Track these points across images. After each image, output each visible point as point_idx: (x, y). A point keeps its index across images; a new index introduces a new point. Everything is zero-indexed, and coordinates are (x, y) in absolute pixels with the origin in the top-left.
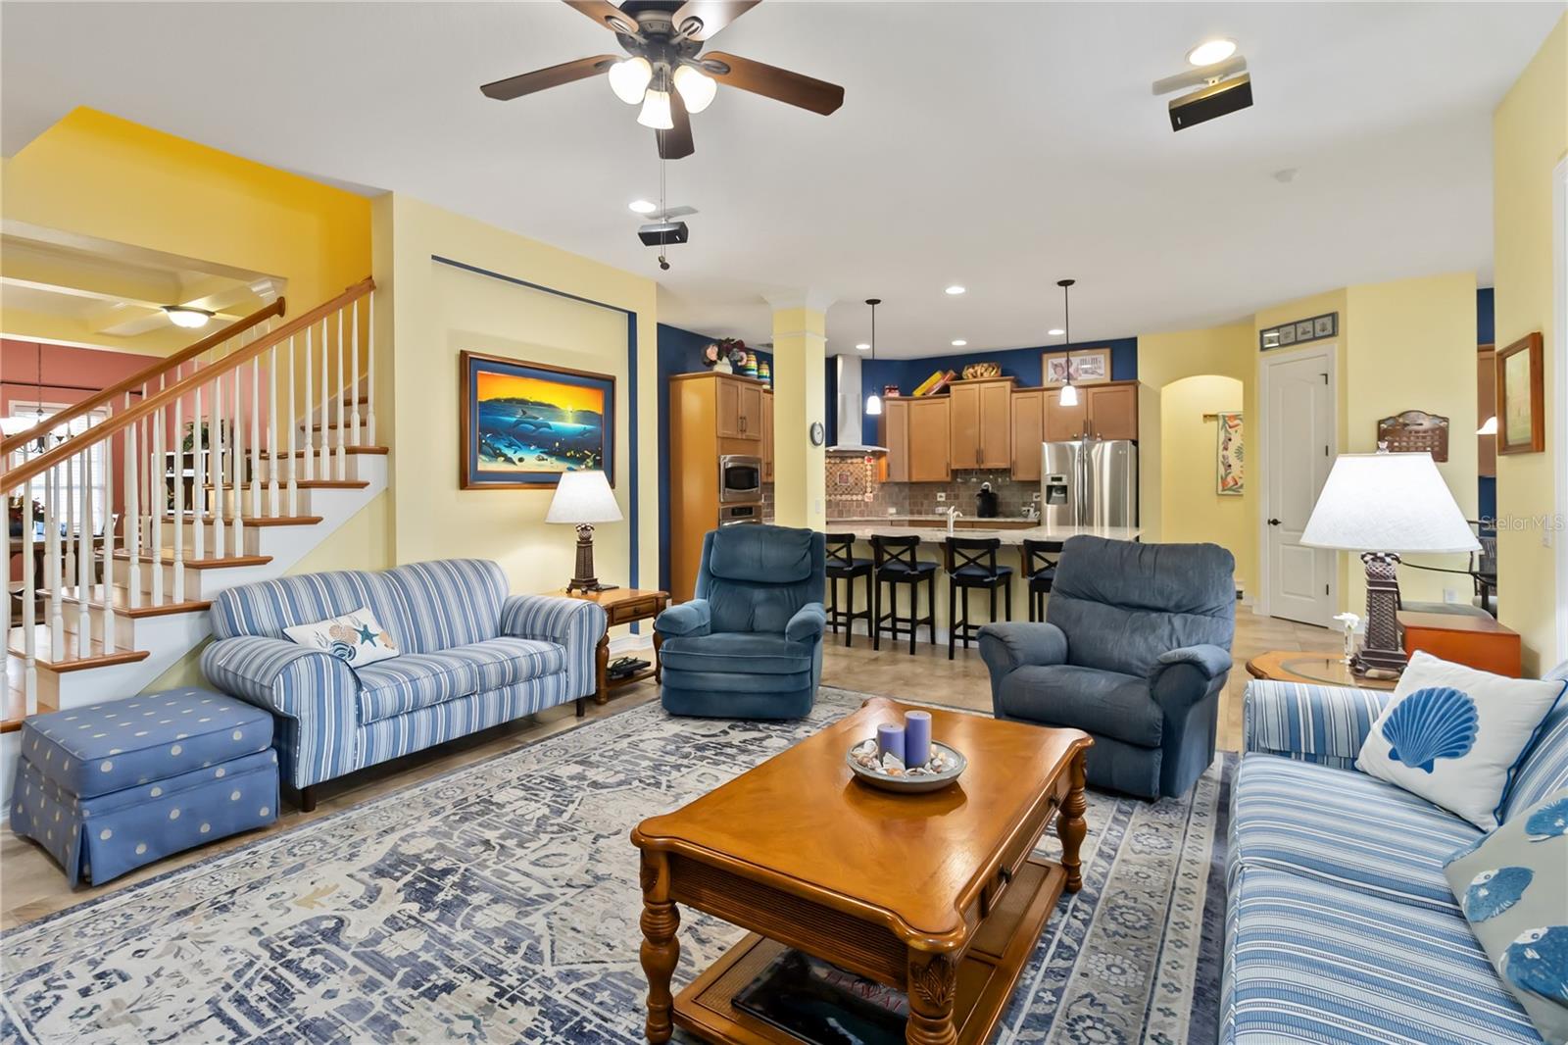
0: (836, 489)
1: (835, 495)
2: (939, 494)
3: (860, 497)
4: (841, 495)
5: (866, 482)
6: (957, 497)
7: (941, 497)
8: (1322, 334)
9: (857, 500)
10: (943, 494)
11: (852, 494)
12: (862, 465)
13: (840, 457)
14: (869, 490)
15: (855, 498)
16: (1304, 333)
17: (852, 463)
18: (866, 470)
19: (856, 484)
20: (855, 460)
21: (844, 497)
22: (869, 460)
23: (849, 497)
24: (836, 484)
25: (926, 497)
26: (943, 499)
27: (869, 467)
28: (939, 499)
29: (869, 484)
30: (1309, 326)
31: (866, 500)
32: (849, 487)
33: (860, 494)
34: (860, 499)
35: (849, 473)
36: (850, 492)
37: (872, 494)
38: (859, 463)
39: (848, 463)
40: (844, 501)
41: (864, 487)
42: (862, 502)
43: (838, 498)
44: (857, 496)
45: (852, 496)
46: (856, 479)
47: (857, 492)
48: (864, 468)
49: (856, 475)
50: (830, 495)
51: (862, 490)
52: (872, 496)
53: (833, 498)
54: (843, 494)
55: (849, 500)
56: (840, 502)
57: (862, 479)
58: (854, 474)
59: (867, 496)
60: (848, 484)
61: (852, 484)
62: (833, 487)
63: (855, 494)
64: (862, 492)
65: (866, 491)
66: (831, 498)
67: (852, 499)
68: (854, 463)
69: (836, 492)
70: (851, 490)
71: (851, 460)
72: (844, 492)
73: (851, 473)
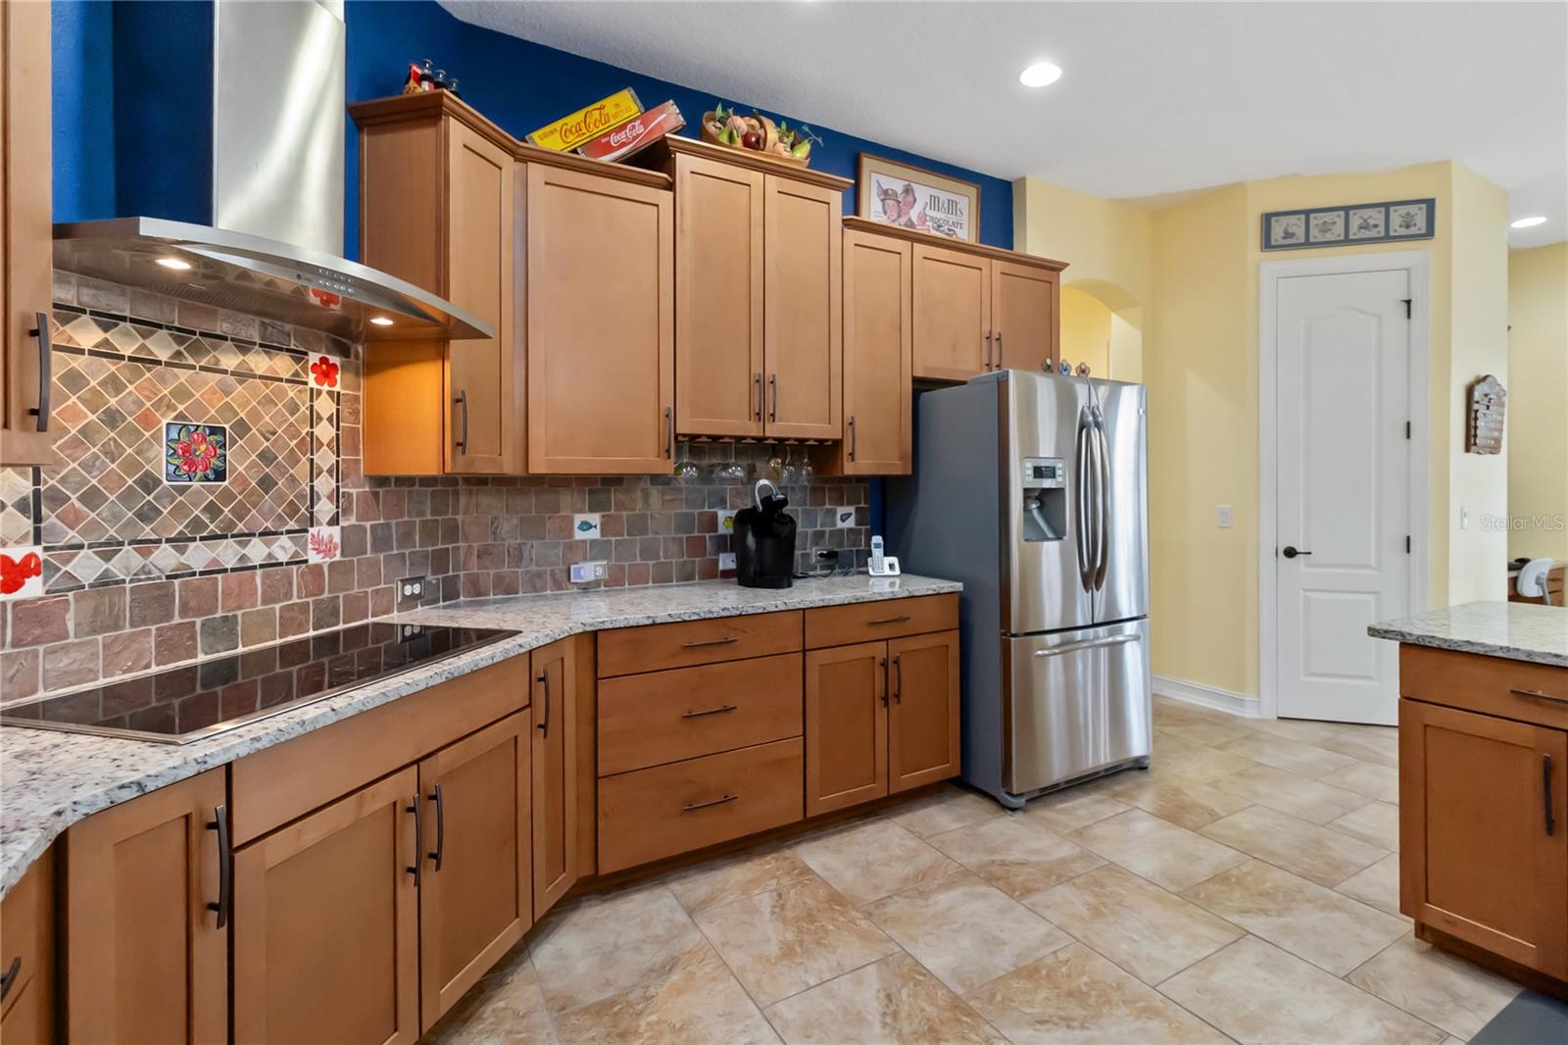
0: (147, 515)
1: (145, 546)
2: (579, 519)
3: (283, 549)
4: (180, 542)
5: (314, 472)
6: (638, 526)
7: (586, 526)
8: (1403, 232)
9: (271, 564)
10: (595, 518)
11: (245, 538)
12: (291, 392)
13: (181, 334)
14: (325, 508)
15: (257, 551)
16: (1365, 226)
17: (243, 375)
18: (313, 418)
20: (259, 363)
21: (198, 556)
22: (326, 372)
23: (227, 553)
24: (149, 483)
25: (532, 528)
26: (594, 534)
27: (325, 406)
28: (579, 535)
29: (325, 484)
30: (1377, 217)
31: (314, 558)
32: (227, 496)
33: (289, 532)
34: (283, 558)
35: (227, 426)
36: (232, 525)
37: (336, 531)
38: (281, 380)
39: (225, 372)
40: (201, 573)
41: (301, 496)
42: (295, 567)
43: (165, 558)
44: (268, 544)
45: (244, 545)
46: (266, 457)
47: (269, 525)
48: (304, 409)
49: (267, 440)
50: (108, 549)
51: (293, 510)
52: (337, 539)
53: (125, 563)
54: (194, 540)
55: (230, 563)
56: (177, 582)
57: (294, 460)
58: (254, 430)
59: (317, 540)
60: (226, 483)
61: (242, 480)
62: (128, 497)
63: (261, 534)
64: (292, 525)
65: (312, 514)
66: (116, 567)
67: (243, 558)
68: (254, 376)
69: (148, 529)
70: (240, 513)
71: (242, 358)
72: (198, 524)
73: (242, 426)
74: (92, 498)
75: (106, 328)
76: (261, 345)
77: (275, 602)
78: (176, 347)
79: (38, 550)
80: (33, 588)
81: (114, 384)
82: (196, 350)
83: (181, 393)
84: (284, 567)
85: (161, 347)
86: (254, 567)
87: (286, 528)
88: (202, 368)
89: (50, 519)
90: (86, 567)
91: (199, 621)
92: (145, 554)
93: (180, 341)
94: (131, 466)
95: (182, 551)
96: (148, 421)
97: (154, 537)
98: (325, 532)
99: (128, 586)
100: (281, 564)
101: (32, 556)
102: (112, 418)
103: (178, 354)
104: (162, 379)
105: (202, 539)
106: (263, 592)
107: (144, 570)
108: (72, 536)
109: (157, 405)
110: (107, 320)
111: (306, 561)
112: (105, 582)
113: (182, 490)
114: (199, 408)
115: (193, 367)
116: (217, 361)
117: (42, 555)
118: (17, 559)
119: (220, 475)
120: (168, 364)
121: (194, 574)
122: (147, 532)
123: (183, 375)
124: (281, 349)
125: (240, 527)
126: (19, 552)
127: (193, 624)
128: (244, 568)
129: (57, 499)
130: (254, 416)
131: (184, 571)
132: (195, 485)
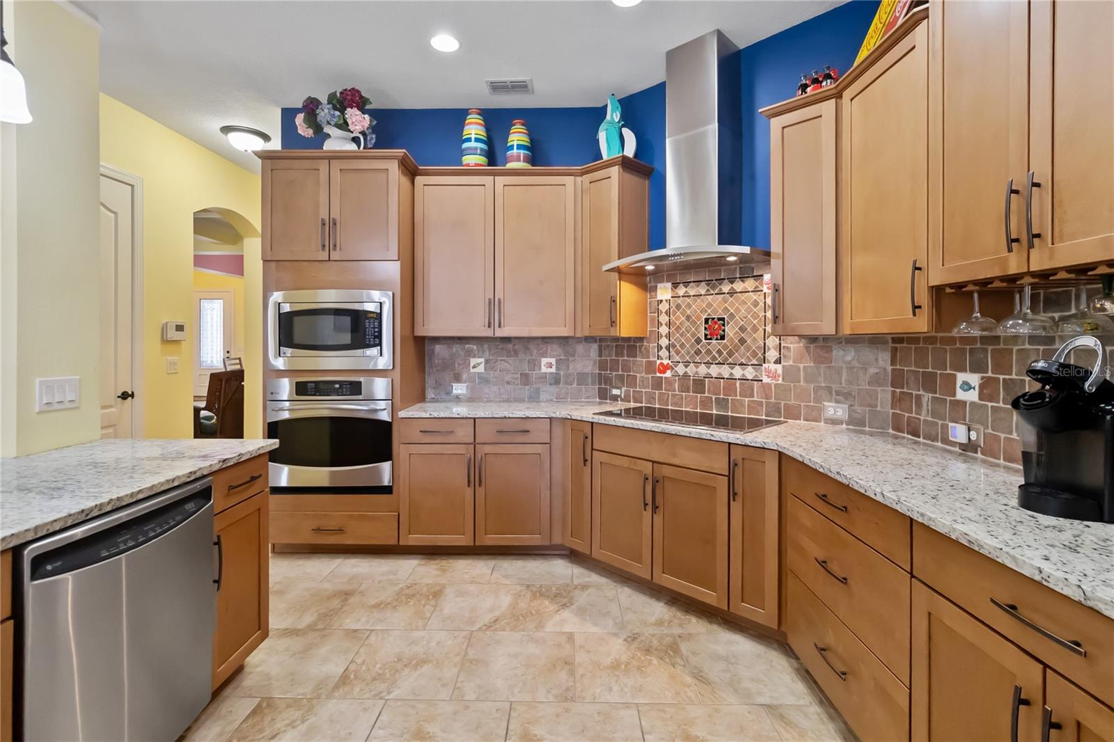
0: (698, 352)
1: (697, 364)
3: (750, 373)
4: (708, 364)
5: (766, 335)
7: (967, 387)
9: (744, 379)
11: (732, 365)
12: (754, 296)
13: (708, 282)
14: (772, 354)
15: (738, 372)
17: (732, 293)
19: (742, 341)
20: (739, 286)
21: (714, 370)
23: (725, 371)
24: (698, 341)
31: (766, 380)
32: (725, 347)
33: (752, 365)
34: (750, 377)
35: (725, 317)
36: (727, 359)
37: (779, 367)
38: (749, 292)
39: (724, 293)
40: (716, 378)
41: (758, 348)
42: (755, 383)
43: (703, 370)
44: (743, 370)
45: (732, 368)
46: (742, 329)
47: (744, 361)
48: (762, 304)
49: (743, 321)
50: (687, 364)
51: (755, 354)
52: (780, 371)
53: (691, 370)
54: (712, 364)
55: (726, 375)
56: (707, 380)
57: (755, 329)
58: (737, 317)
59: (768, 372)
60: (725, 341)
61: (731, 340)
62: (692, 346)
63: (739, 365)
64: (754, 362)
65: (764, 357)
66: (688, 370)
67: (731, 374)
68: (737, 293)
69: (698, 358)
70: (730, 354)
71: (731, 285)
72: (714, 358)
73: (732, 316)
74: (682, 346)
75: (686, 287)
76: (740, 278)
77: (747, 397)
78: (707, 288)
79: (670, 362)
80: (668, 374)
81: (689, 306)
82: (714, 287)
83: (709, 305)
84: (750, 381)
85: (702, 289)
86: (736, 379)
87: (751, 363)
88: (716, 294)
89: (673, 353)
90: (681, 369)
91: (714, 397)
92: (697, 367)
93: (708, 285)
94: (693, 335)
95: (709, 368)
96: (699, 318)
97: (699, 361)
98: (773, 367)
99: (692, 378)
100: (748, 380)
101: (668, 364)
102: (688, 318)
103: (708, 290)
104: (703, 301)
105: (716, 364)
106: (740, 392)
107: (697, 373)
108: (677, 358)
109: (701, 312)
110: (686, 284)
111: (762, 381)
112: (686, 375)
113: (709, 344)
114: (715, 311)
115: (713, 294)
116: (721, 289)
117: (671, 364)
118: (665, 364)
119: (723, 338)
120: (704, 295)
121: (712, 378)
122: (698, 359)
123: (710, 298)
124: (749, 277)
125: (730, 360)
126: (665, 362)
127: (711, 397)
128: (732, 378)
129: (674, 346)
130: (738, 310)
131: (709, 376)
132: (714, 342)
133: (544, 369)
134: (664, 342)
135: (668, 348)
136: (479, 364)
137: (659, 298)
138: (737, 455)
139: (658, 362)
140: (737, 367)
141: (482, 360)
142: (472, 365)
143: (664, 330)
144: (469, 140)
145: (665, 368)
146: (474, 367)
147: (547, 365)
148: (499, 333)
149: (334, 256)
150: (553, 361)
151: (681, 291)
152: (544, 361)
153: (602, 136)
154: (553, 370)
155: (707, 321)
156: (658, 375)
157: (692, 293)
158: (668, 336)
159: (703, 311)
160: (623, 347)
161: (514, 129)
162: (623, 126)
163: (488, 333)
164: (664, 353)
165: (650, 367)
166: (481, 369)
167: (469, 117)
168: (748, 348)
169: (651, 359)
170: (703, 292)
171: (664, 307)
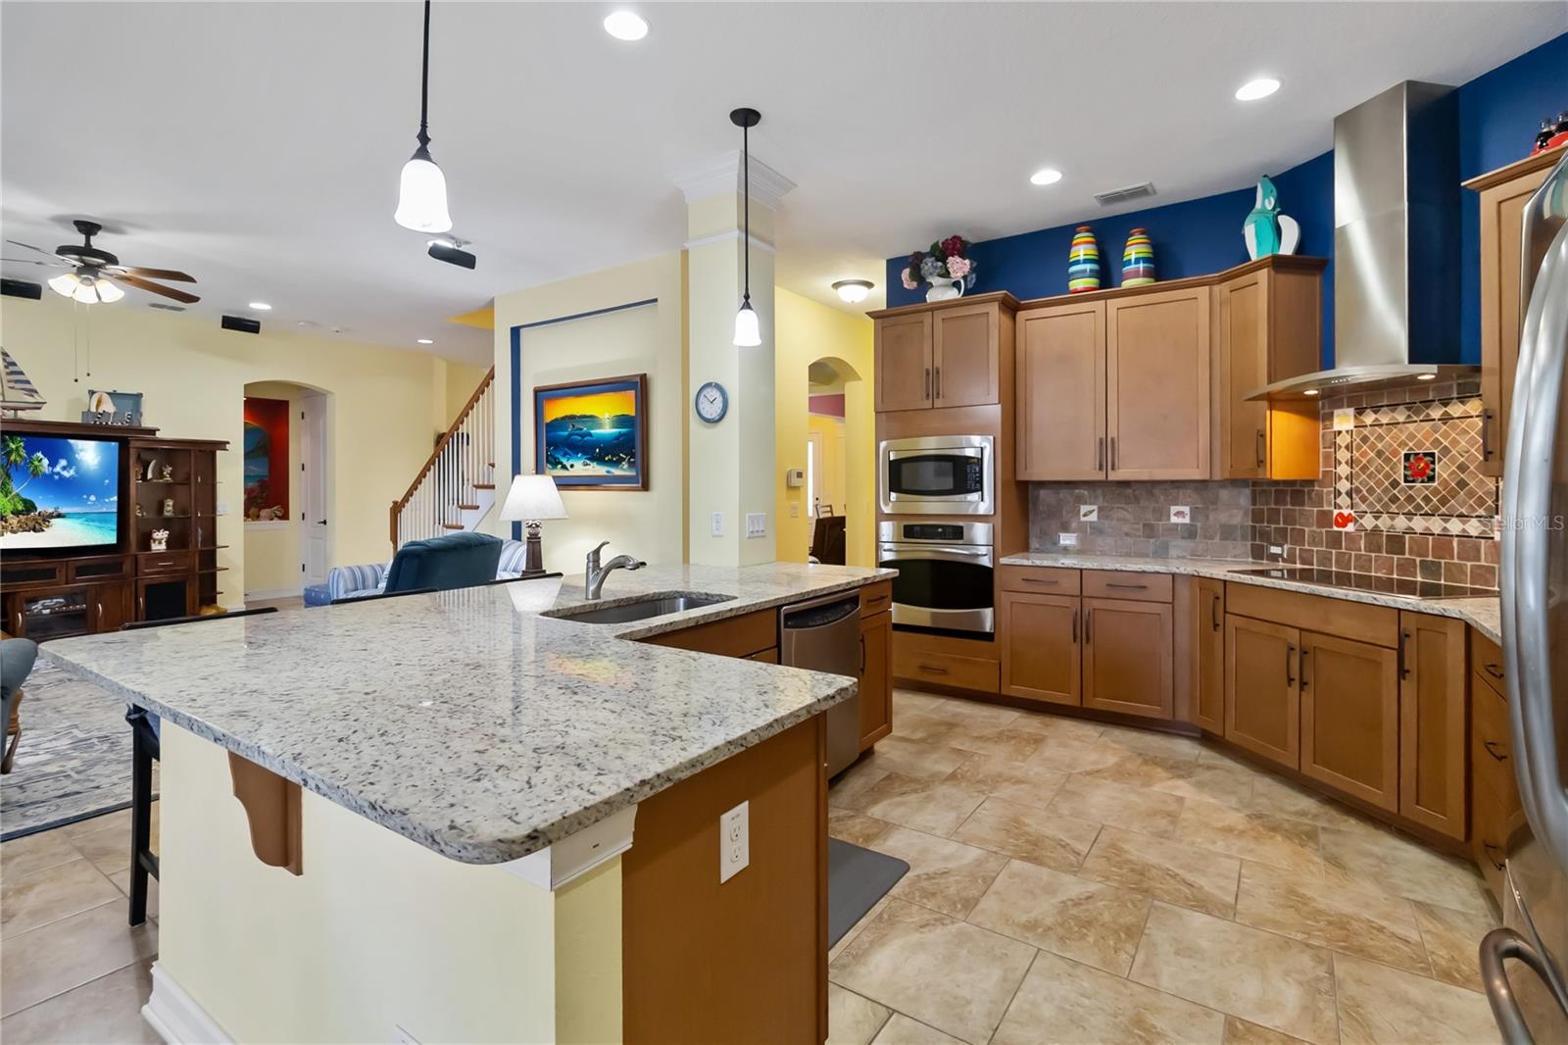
0: (1394, 499)
1: (1393, 515)
3: (1473, 527)
4: (1409, 515)
9: (1465, 536)
11: (1446, 517)
13: (1409, 406)
15: (1455, 526)
17: (1446, 418)
19: (1462, 484)
20: (1456, 409)
21: (1419, 524)
23: (1436, 525)
24: (1395, 484)
31: (1497, 537)
32: (1436, 492)
33: (1477, 517)
34: (1474, 533)
35: (1436, 451)
36: (1438, 509)
38: (1472, 417)
39: (1434, 420)
40: (1421, 534)
41: (1488, 493)
42: (1483, 541)
43: (1401, 523)
44: (1464, 523)
45: (1446, 521)
46: (1462, 468)
47: (1464, 511)
49: (1463, 456)
50: (1377, 515)
53: (1384, 523)
54: (1416, 515)
55: (1437, 531)
56: (1407, 536)
58: (1454, 452)
60: (1435, 484)
61: (1445, 483)
62: (1386, 490)
63: (1457, 516)
64: (1481, 512)
65: (1497, 506)
66: (1379, 523)
67: (1445, 529)
68: (1453, 418)
69: (1394, 507)
70: (1443, 501)
71: (1444, 409)
72: (1418, 507)
73: (1446, 451)
74: (1371, 491)
75: (1376, 412)
76: (1458, 398)
77: (1468, 560)
78: (1408, 413)
79: (1352, 512)
80: (1350, 527)
81: (1380, 438)
82: (1417, 412)
83: (1411, 437)
84: (1474, 539)
85: (1400, 416)
86: (1452, 536)
87: (1477, 514)
88: (1421, 421)
89: (1356, 499)
90: (1368, 522)
91: (1418, 560)
92: (1392, 519)
93: (1409, 409)
94: (1387, 476)
95: (1410, 520)
96: (1395, 453)
97: (1397, 511)
99: (1385, 534)
100: (1471, 537)
101: (1350, 514)
102: (1380, 454)
103: (1409, 416)
104: (1401, 431)
105: (1421, 515)
106: (1458, 553)
107: (1392, 527)
108: (1363, 507)
109: (1399, 445)
110: (1376, 409)
111: (1492, 538)
112: (1376, 530)
113: (1411, 488)
114: (1420, 444)
115: (1416, 422)
116: (1428, 415)
117: (1353, 514)
118: (1346, 515)
119: (1431, 479)
120: (1404, 423)
121: (1415, 533)
122: (1394, 508)
123: (1411, 427)
124: (1472, 397)
125: (1443, 510)
126: (1346, 512)
127: (1415, 560)
128: (1446, 535)
129: (1358, 491)
130: (1455, 442)
131: (1410, 531)
132: (1418, 485)
133: (1174, 520)
134: (1344, 486)
135: (1349, 494)
136: (1091, 512)
137: (1336, 428)
138: (1409, 625)
139: (1336, 512)
140: (1454, 520)
141: (1095, 507)
142: (1082, 513)
143: (1343, 470)
144: (1077, 262)
145: (1345, 520)
146: (1085, 515)
147: (1180, 515)
148: (1113, 476)
149: (938, 403)
150: (1186, 509)
151: (1369, 418)
152: (1174, 509)
153: (1249, 231)
154: (1187, 520)
155: (1407, 457)
156: (1335, 528)
157: (1384, 421)
158: (1350, 478)
159: (1403, 444)
160: (1284, 492)
161: (1132, 240)
162: (1280, 213)
163: (1101, 476)
164: (1343, 500)
165: (1324, 518)
166: (1094, 517)
167: (1077, 236)
168: (1471, 494)
169: (1326, 508)
170: (1401, 419)
171: (1343, 440)
